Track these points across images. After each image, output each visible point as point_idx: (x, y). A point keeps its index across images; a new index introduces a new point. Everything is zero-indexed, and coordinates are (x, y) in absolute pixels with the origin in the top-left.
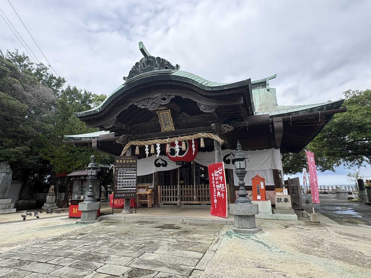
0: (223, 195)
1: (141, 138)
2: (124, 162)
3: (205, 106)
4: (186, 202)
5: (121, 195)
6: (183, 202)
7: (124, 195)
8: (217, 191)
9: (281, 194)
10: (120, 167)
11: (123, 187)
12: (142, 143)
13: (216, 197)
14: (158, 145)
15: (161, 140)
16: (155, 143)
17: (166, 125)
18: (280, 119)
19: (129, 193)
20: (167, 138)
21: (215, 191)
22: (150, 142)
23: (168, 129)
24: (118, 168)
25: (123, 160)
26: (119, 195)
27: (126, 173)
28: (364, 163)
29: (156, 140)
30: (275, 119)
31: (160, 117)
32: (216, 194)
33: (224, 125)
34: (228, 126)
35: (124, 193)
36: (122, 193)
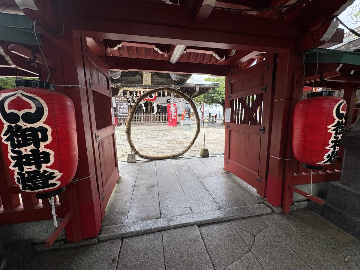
0: (175, 118)
1: (130, 86)
2: (121, 99)
3: (174, 77)
4: (146, 122)
5: (121, 118)
6: (145, 122)
7: (122, 118)
8: (172, 116)
9: (193, 118)
10: (119, 102)
11: (121, 114)
12: (132, 89)
13: (171, 118)
14: (142, 92)
15: (144, 89)
16: (140, 90)
17: (146, 81)
18: (199, 86)
19: (125, 117)
20: (147, 88)
21: (170, 116)
22: (137, 90)
23: (147, 84)
24: (118, 102)
25: (120, 98)
26: (120, 118)
27: (122, 106)
28: (213, 106)
29: (140, 89)
30: (197, 86)
31: (144, 76)
32: (171, 117)
33: (176, 86)
34: (178, 87)
35: (123, 117)
36: (122, 117)
